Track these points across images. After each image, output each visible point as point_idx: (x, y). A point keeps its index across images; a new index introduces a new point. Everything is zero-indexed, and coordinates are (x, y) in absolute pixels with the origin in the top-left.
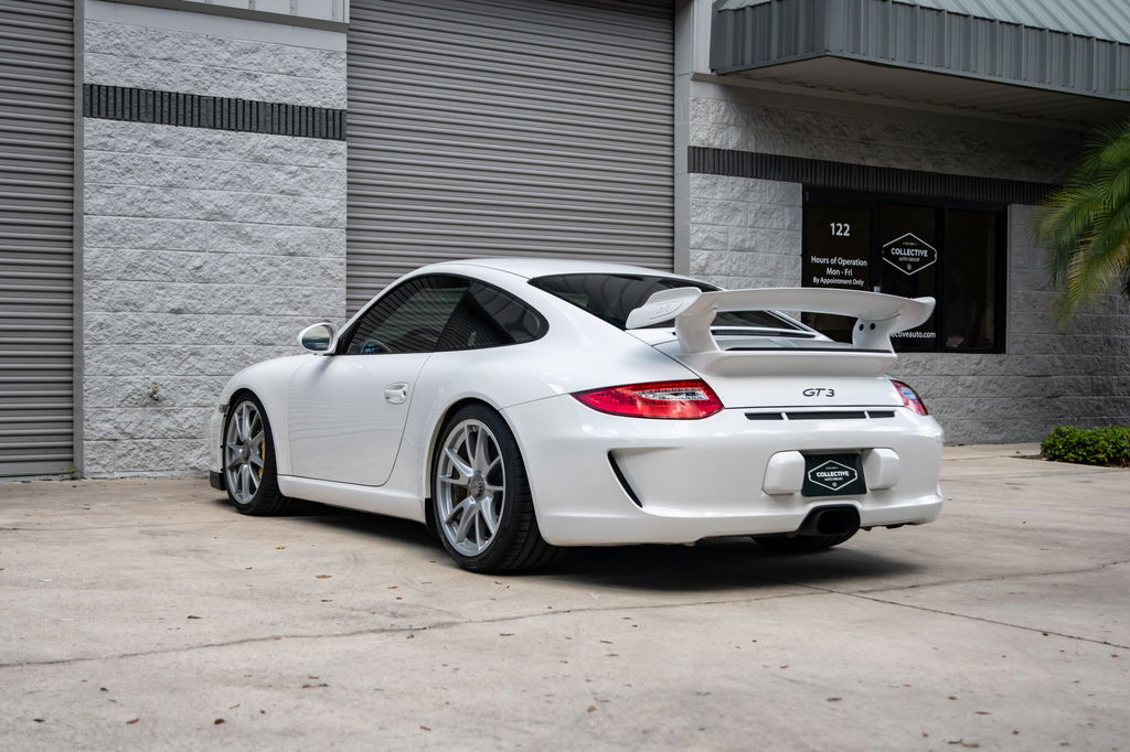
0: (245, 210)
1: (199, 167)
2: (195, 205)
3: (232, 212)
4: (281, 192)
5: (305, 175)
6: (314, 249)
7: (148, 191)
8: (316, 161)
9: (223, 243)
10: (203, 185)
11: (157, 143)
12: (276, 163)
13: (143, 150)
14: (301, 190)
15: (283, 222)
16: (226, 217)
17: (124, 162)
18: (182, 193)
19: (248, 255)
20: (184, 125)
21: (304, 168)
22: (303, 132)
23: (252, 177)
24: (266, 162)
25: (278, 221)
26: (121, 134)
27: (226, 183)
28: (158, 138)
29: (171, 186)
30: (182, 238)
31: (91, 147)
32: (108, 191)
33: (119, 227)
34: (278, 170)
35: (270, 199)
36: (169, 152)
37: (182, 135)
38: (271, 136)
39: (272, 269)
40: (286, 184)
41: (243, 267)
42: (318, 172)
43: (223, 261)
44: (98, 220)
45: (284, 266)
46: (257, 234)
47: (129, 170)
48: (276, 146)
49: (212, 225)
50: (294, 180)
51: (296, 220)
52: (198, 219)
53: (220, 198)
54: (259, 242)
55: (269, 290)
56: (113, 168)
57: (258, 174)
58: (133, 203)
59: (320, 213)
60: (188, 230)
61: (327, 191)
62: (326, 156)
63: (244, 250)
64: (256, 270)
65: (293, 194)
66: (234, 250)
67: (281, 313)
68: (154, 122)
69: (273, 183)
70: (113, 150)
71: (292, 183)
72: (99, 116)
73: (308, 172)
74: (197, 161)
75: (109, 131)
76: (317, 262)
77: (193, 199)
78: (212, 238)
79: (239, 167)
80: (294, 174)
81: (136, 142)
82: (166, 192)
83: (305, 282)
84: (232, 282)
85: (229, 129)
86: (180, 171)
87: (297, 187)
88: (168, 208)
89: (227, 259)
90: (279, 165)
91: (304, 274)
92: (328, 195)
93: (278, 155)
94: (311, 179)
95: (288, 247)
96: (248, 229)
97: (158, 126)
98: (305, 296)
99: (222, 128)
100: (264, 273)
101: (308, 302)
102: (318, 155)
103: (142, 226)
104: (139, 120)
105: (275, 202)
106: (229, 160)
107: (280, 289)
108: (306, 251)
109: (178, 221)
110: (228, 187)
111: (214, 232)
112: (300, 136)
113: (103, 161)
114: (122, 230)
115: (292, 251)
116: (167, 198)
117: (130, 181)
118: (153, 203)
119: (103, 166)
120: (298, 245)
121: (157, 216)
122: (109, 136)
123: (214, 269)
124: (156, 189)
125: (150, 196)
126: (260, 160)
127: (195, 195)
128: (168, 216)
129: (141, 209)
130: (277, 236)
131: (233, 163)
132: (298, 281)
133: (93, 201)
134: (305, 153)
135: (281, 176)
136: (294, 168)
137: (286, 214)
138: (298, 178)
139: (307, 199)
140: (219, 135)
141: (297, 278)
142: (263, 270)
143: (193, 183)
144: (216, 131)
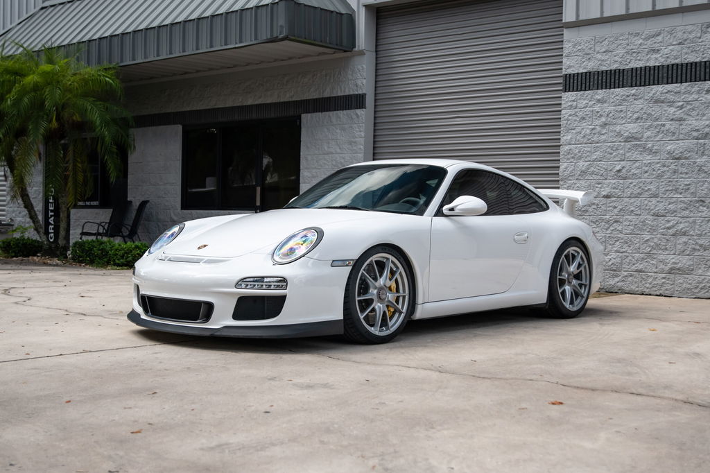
0: (649, 133)
1: (621, 111)
2: (619, 134)
3: (640, 136)
4: (672, 120)
5: (689, 107)
6: (694, 154)
7: (593, 129)
8: (696, 96)
9: (635, 155)
10: (624, 122)
11: (599, 101)
12: (669, 102)
13: (591, 106)
14: (685, 117)
15: (673, 138)
16: (637, 139)
17: (581, 114)
18: (612, 128)
19: (649, 161)
20: (614, 88)
21: (688, 103)
22: (689, 79)
23: (653, 113)
24: (662, 103)
25: (669, 138)
26: (580, 99)
27: (637, 119)
28: (599, 97)
29: (606, 124)
30: (611, 154)
31: (565, 108)
32: (573, 131)
33: (577, 151)
34: (670, 106)
35: (664, 125)
36: (606, 105)
37: (613, 94)
38: (666, 86)
39: (665, 169)
40: (675, 115)
41: (646, 169)
42: (696, 104)
43: (635, 166)
44: (567, 147)
45: (673, 167)
46: (655, 148)
47: (583, 119)
48: (669, 91)
49: (628, 145)
50: (681, 111)
51: (681, 137)
52: (620, 142)
53: (632, 128)
54: (656, 153)
55: (662, 182)
56: (575, 118)
57: (656, 111)
58: (584, 136)
59: (697, 130)
60: (614, 149)
61: (704, 115)
62: (704, 92)
63: (647, 158)
64: (654, 170)
65: (681, 120)
66: (642, 159)
67: (670, 196)
68: (598, 89)
69: (666, 114)
70: (575, 108)
71: (679, 113)
72: (569, 91)
73: (691, 105)
74: (620, 108)
75: (573, 98)
76: (695, 163)
77: (617, 130)
78: (628, 152)
79: (645, 108)
80: (681, 107)
81: (587, 102)
82: (604, 128)
83: (687, 176)
84: (640, 178)
85: (640, 86)
86: (611, 115)
87: (682, 115)
88: (604, 137)
89: (637, 164)
90: (671, 104)
91: (686, 171)
92: (704, 118)
93: (670, 97)
94: (693, 109)
95: (674, 154)
96: (650, 145)
97: (600, 91)
98: (686, 185)
99: (636, 86)
100: (659, 172)
101: (688, 189)
102: (698, 92)
103: (589, 149)
104: (589, 89)
105: (667, 127)
106: (639, 104)
107: (670, 181)
108: (687, 156)
109: (609, 144)
110: (639, 121)
111: (629, 149)
112: (686, 82)
113: (570, 115)
114: (579, 152)
115: (677, 156)
116: (604, 131)
117: (585, 124)
118: (596, 136)
119: (570, 118)
120: (681, 153)
121: (598, 143)
122: (574, 101)
123: (629, 171)
124: (597, 127)
125: (593, 132)
126: (657, 102)
127: (618, 128)
128: (604, 142)
129: (589, 139)
130: (669, 148)
131: (641, 106)
132: (683, 176)
133: (565, 138)
134: (690, 93)
135: (672, 110)
136: (681, 104)
137: (674, 134)
138: (683, 110)
139: (690, 122)
140: (633, 91)
141: (681, 173)
142: (659, 170)
143: (619, 121)
144: (632, 88)
